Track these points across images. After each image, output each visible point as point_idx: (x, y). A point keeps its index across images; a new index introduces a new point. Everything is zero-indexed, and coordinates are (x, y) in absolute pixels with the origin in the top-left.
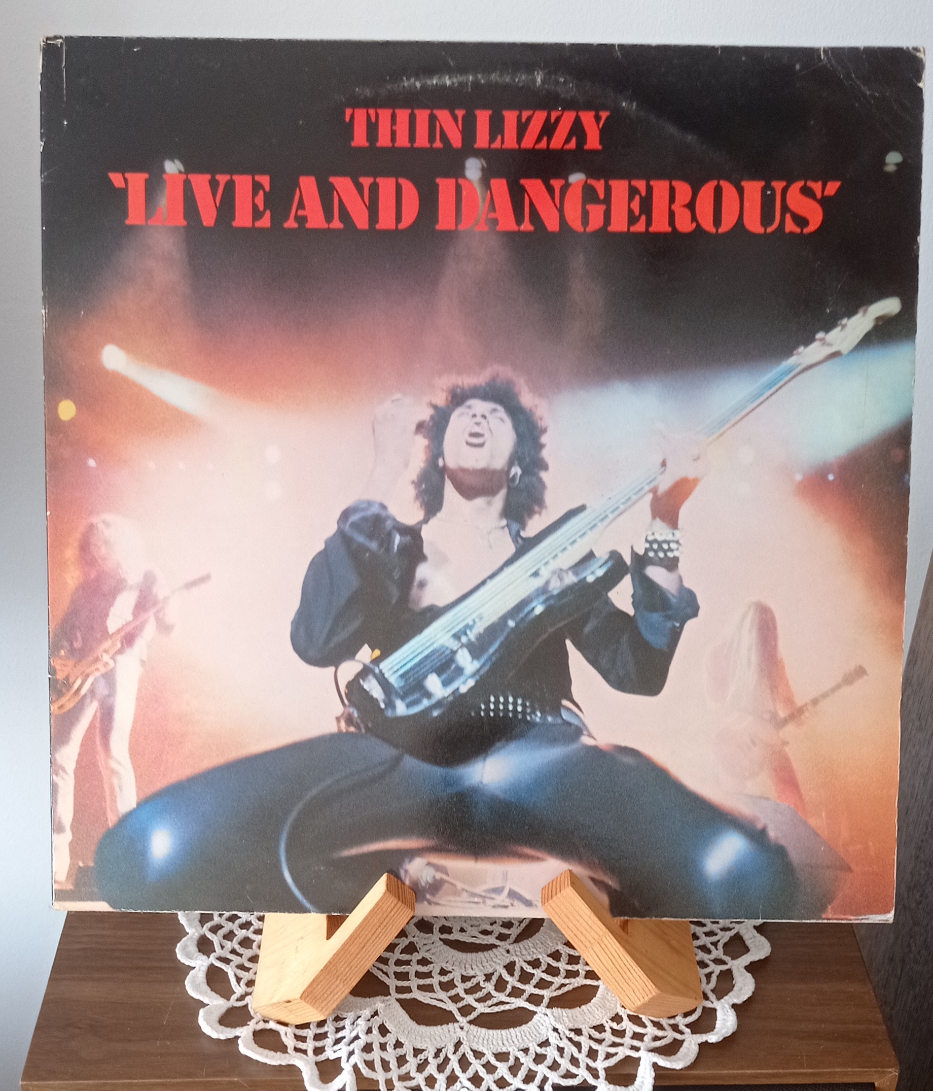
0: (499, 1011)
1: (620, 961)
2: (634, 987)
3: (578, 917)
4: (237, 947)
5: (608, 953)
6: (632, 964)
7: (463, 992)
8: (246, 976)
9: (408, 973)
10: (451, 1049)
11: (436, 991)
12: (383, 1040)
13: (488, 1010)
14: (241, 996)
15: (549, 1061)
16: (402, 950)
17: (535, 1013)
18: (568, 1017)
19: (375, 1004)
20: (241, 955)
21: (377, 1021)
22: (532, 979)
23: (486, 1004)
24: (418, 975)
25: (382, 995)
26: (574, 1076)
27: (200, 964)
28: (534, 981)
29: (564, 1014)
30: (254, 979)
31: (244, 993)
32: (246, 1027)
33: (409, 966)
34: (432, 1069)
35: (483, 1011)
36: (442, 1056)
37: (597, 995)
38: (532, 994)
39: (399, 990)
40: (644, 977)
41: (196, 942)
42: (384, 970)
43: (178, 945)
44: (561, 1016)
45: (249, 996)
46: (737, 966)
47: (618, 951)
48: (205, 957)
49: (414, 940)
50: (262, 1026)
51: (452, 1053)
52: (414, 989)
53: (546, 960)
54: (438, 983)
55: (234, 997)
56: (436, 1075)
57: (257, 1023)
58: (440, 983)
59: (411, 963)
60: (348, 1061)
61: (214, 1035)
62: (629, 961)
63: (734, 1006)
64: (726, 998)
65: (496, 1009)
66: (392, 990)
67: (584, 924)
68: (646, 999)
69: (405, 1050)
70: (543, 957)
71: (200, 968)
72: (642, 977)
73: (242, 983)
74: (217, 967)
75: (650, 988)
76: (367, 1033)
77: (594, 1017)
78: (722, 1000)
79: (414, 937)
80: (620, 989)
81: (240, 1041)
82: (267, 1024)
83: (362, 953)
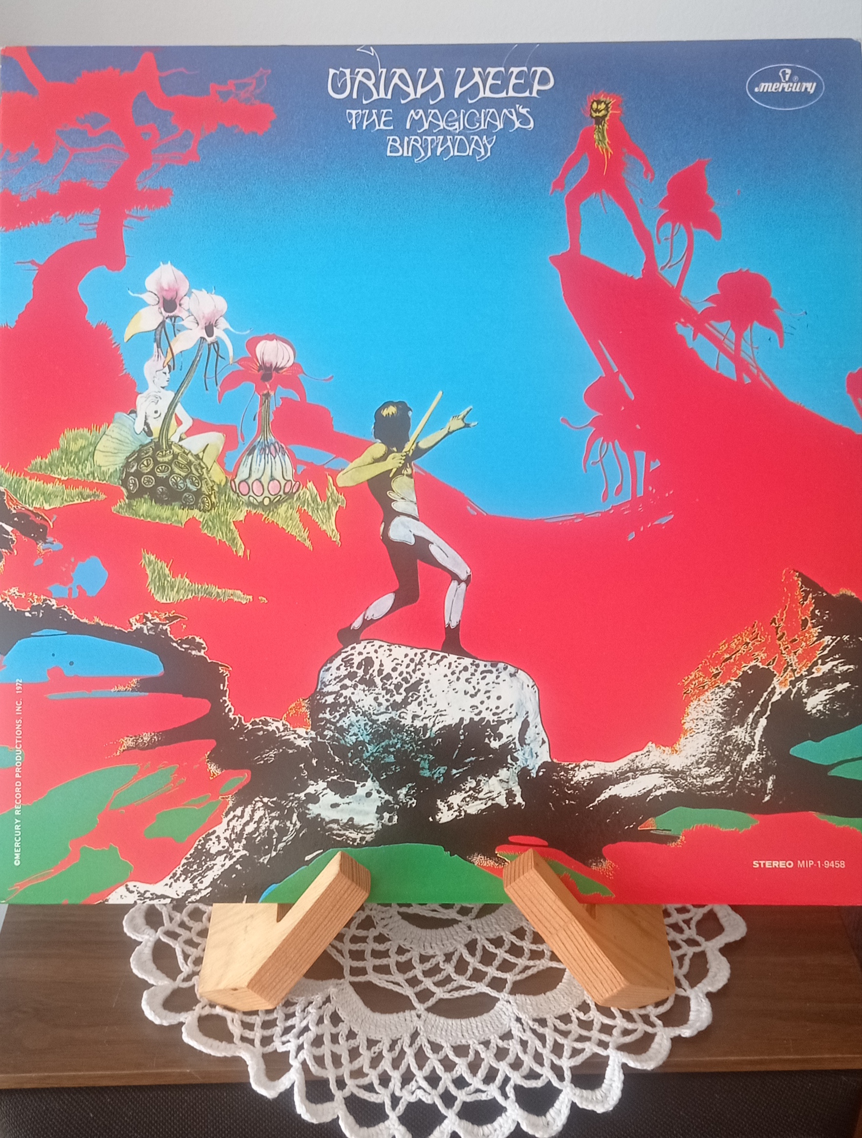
0: (458, 996)
1: (586, 948)
2: (602, 978)
3: (543, 902)
4: (186, 919)
5: (574, 940)
6: (599, 954)
7: (421, 975)
8: (194, 952)
9: (363, 952)
10: (407, 1040)
11: (392, 972)
12: (334, 1031)
13: (447, 996)
14: (188, 976)
15: (511, 1058)
16: (359, 925)
17: (498, 999)
18: (532, 1005)
19: (327, 988)
20: (189, 929)
21: (329, 1008)
22: (495, 960)
23: (445, 989)
24: (376, 954)
25: (335, 978)
26: (537, 1076)
27: (146, 938)
28: (496, 963)
29: (528, 1001)
30: (202, 956)
31: (191, 972)
32: (191, 1012)
33: (365, 944)
34: (386, 1065)
35: (442, 996)
36: (397, 1049)
37: (564, 980)
38: (494, 978)
39: (355, 972)
40: (613, 968)
41: (143, 914)
42: (339, 948)
43: (126, 917)
44: (524, 1002)
45: (196, 977)
46: (712, 947)
47: (585, 939)
48: (152, 931)
49: (373, 913)
50: (207, 1011)
51: (407, 1045)
52: (370, 970)
53: (508, 938)
54: (394, 964)
55: (181, 977)
56: (391, 1072)
57: (203, 1008)
58: (398, 963)
59: (367, 940)
60: (296, 1057)
61: (157, 1022)
62: (596, 950)
63: (709, 995)
64: (699, 985)
65: (456, 995)
66: (346, 972)
67: (549, 908)
68: (615, 991)
69: (358, 1041)
70: (506, 934)
71: (146, 943)
72: (610, 968)
73: (190, 960)
74: (164, 943)
75: (619, 980)
76: (317, 1024)
77: (560, 1005)
78: (696, 988)
79: (371, 910)
80: (588, 980)
81: (183, 1029)
82: (213, 1009)
83: (313, 938)
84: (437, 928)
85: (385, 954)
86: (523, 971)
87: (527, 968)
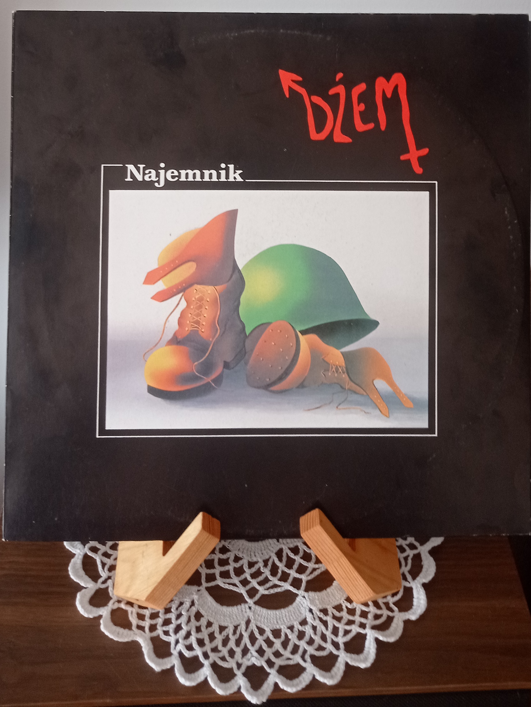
0: (274, 593)
1: (350, 574)
2: (359, 590)
3: (324, 544)
5: (343, 568)
6: (358, 577)
7: (249, 577)
8: (109, 562)
9: (213, 561)
11: (232, 576)
12: (198, 624)
14: (105, 579)
15: (307, 638)
17: (297, 595)
18: (318, 599)
19: (193, 593)
21: (194, 609)
22: (294, 565)
23: (265, 587)
24: (221, 562)
25: (197, 586)
26: (323, 649)
27: (78, 552)
31: (107, 577)
32: (106, 608)
34: (232, 644)
35: (264, 593)
36: (238, 633)
37: (334, 581)
38: (295, 578)
39: (208, 578)
44: (314, 598)
45: (110, 580)
46: (424, 550)
47: (349, 568)
48: (82, 547)
50: (117, 605)
51: (244, 630)
52: (218, 576)
53: (302, 548)
54: (233, 570)
55: (101, 580)
56: (235, 648)
57: (114, 603)
60: (175, 648)
61: (86, 616)
62: (356, 574)
63: (424, 585)
64: (418, 578)
65: (272, 591)
66: (203, 579)
67: (328, 548)
68: (367, 598)
69: (214, 628)
71: (78, 556)
72: (364, 585)
74: (89, 556)
75: (370, 592)
78: (416, 581)
80: (351, 591)
81: (101, 620)
82: (120, 605)
84: (258, 541)
85: (227, 562)
86: (311, 573)
87: (314, 570)
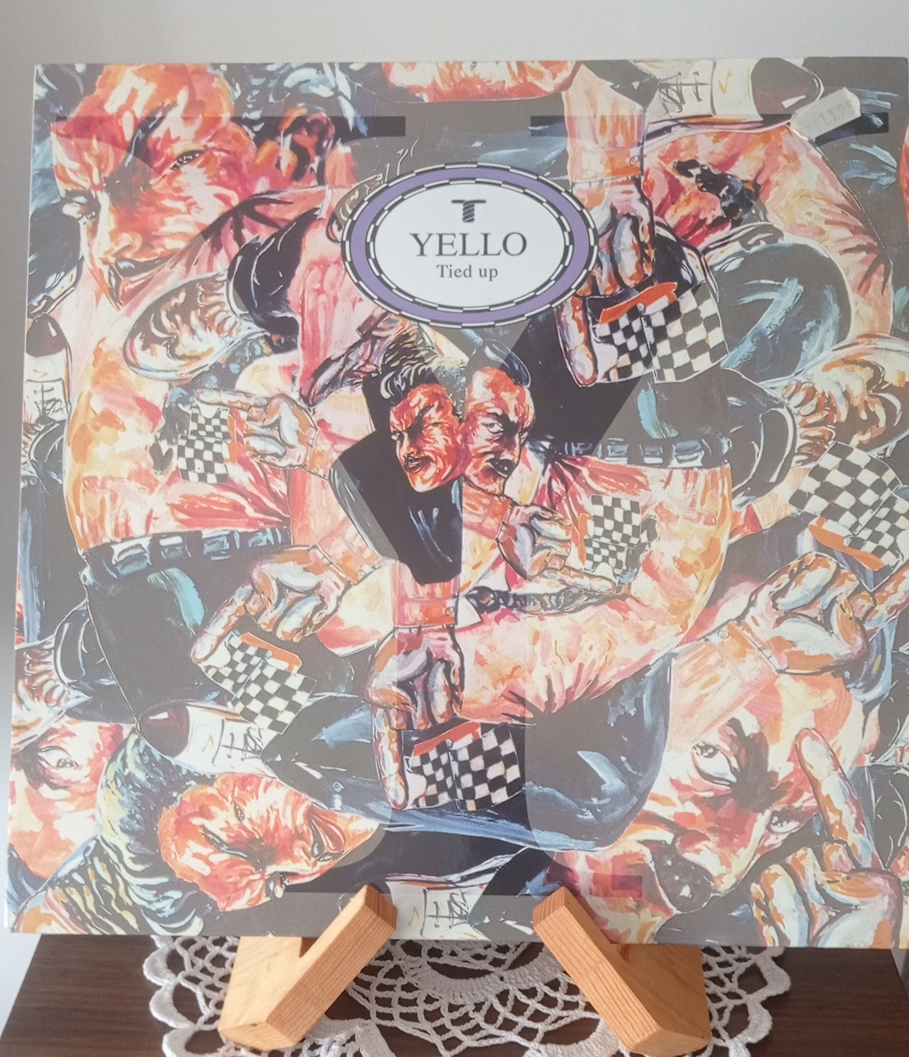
0: (488, 1045)
2: (633, 1022)
3: (572, 940)
4: (209, 966)
5: (605, 981)
6: (631, 996)
7: (450, 1023)
8: (215, 996)
9: (390, 999)
11: (420, 1020)
13: (475, 1044)
14: (210, 1019)
16: (386, 974)
17: (528, 1048)
18: (562, 1054)
19: (353, 1027)
20: (211, 975)
21: (353, 1047)
22: (526, 1010)
23: (474, 1037)
24: (402, 1002)
25: (360, 1018)
27: (166, 982)
28: (528, 1013)
29: (559, 1050)
30: (223, 999)
31: (212, 1015)
32: (215, 1054)
33: (393, 992)
35: (470, 1045)
37: (598, 1030)
38: (525, 1028)
41: (165, 958)
42: (365, 994)
43: (146, 960)
44: (555, 1051)
45: (218, 1020)
46: (754, 1001)
47: (615, 980)
48: (173, 976)
49: (400, 963)
50: (232, 1053)
52: (396, 1016)
53: (543, 989)
55: (202, 1019)
57: (227, 1050)
58: (426, 1012)
59: (395, 989)
62: (627, 991)
63: (749, 1046)
64: (739, 1036)
65: (485, 1043)
66: (373, 1016)
67: (579, 948)
70: (540, 986)
71: (166, 987)
72: (642, 1012)
73: (211, 1004)
74: (185, 988)
75: (651, 1024)
77: (593, 1054)
78: (736, 1039)
79: (400, 960)
80: (618, 1024)
82: (238, 1052)
83: (336, 972)
84: (467, 978)
85: (413, 1002)
86: (555, 1021)
87: (561, 1018)
